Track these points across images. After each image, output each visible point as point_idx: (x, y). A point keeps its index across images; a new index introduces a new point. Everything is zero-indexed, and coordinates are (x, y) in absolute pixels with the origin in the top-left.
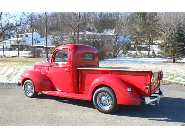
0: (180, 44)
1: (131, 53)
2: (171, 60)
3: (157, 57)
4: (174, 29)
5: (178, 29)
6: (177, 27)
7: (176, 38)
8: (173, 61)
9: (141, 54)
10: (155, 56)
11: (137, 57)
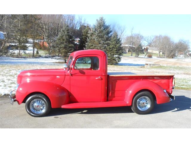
0: (70, 45)
1: (14, 53)
2: (63, 61)
3: (42, 57)
4: (63, 31)
5: (67, 30)
6: (66, 29)
7: (67, 39)
8: (64, 62)
9: (26, 54)
10: (40, 56)
11: (21, 58)
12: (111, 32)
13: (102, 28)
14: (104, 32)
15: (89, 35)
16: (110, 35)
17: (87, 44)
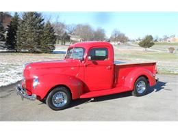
12: (43, 20)
13: (34, 16)
14: (37, 20)
15: (19, 23)
16: (42, 23)
17: (18, 31)
